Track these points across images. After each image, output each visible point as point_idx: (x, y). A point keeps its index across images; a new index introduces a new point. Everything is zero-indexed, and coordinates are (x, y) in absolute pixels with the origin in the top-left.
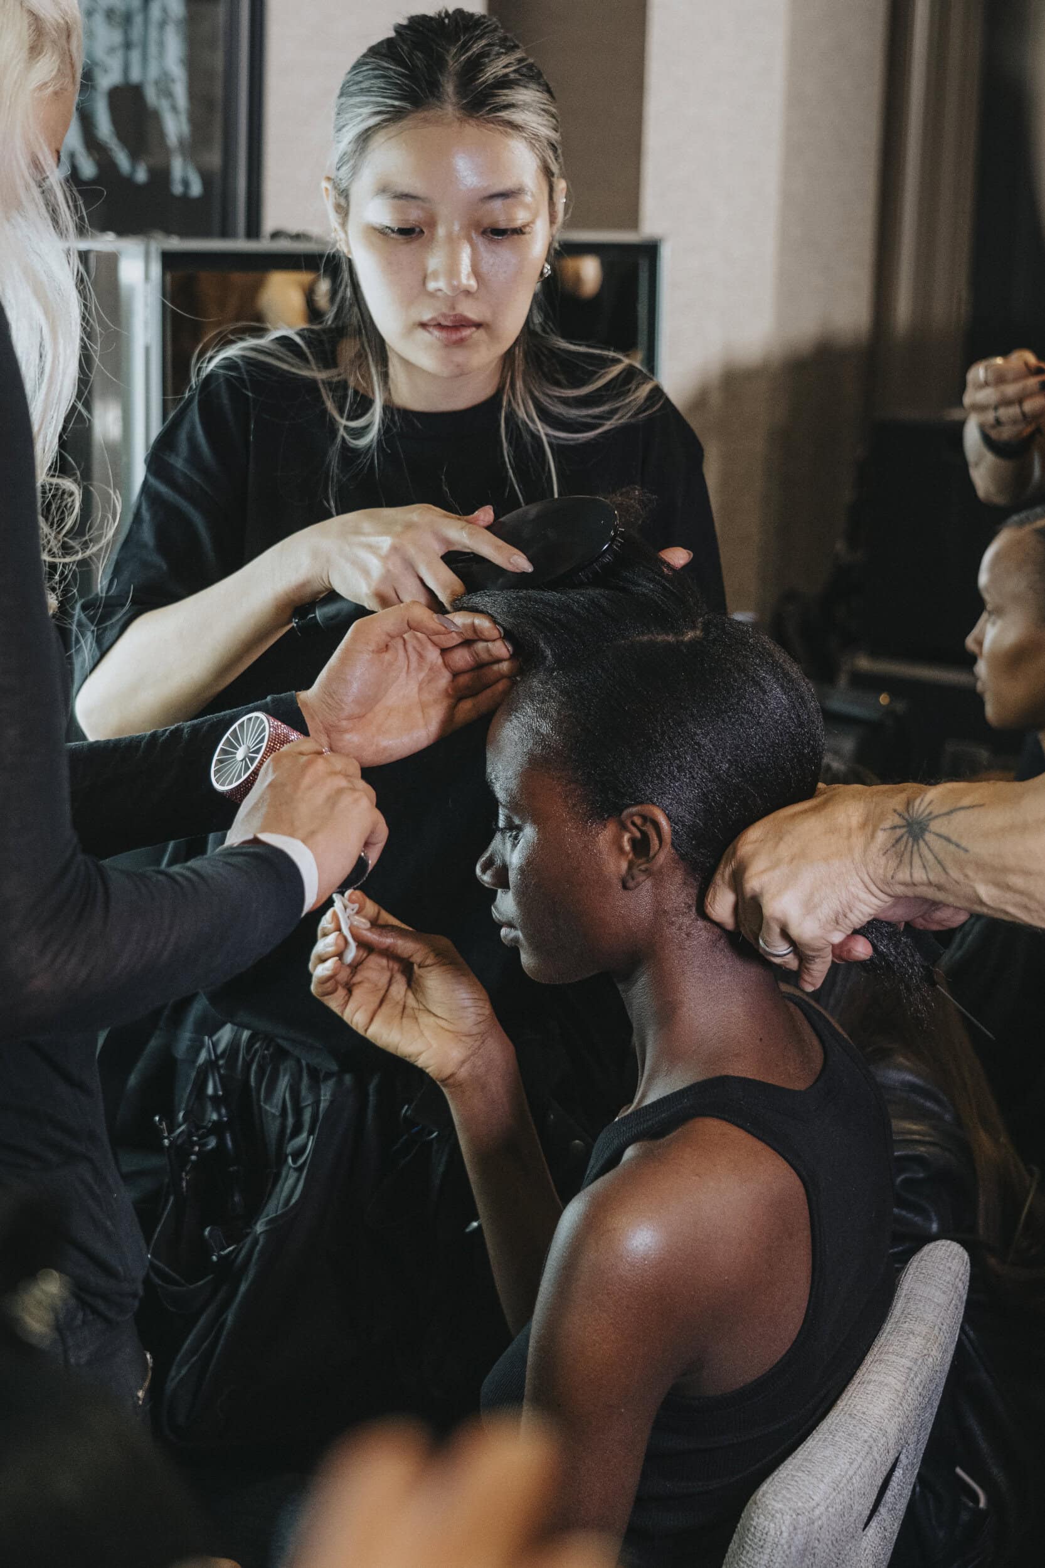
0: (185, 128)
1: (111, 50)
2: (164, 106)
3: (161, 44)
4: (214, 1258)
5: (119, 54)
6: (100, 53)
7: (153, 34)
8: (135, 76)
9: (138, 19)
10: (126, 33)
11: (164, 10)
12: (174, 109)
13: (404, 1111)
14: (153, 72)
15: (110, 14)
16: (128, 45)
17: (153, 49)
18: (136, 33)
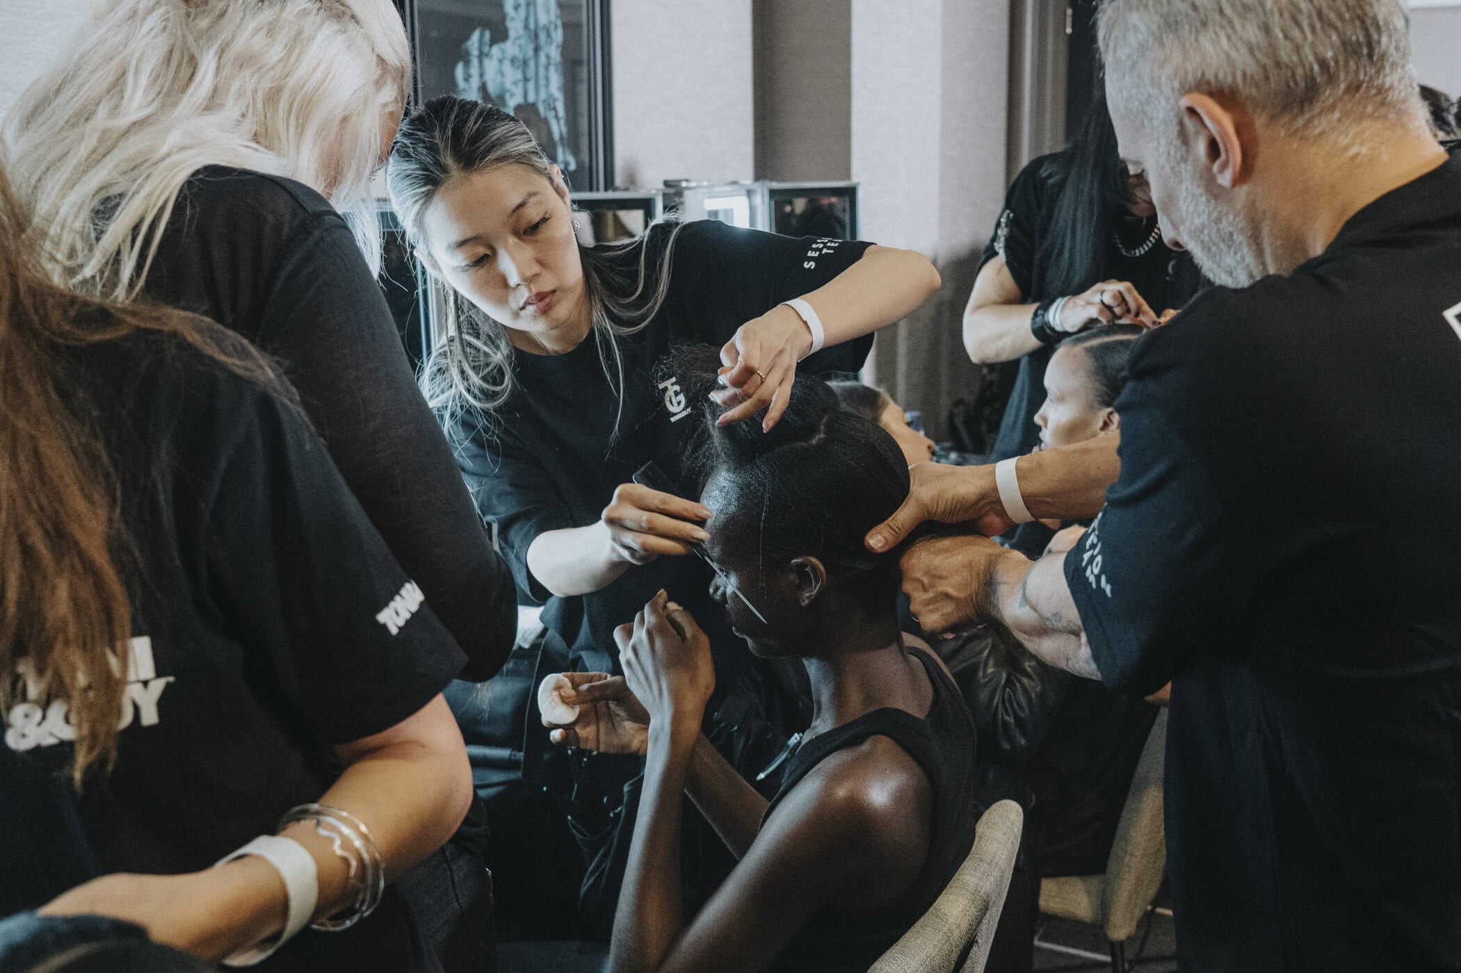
0: (564, 130)
1: (515, 83)
2: (551, 115)
3: (547, 79)
4: (611, 815)
5: (521, 85)
6: (508, 85)
7: (542, 71)
8: (531, 99)
9: (532, 63)
10: (524, 72)
11: (548, 57)
12: (557, 117)
13: (715, 716)
14: (543, 96)
15: (513, 60)
16: (526, 80)
17: (542, 82)
18: (531, 72)
